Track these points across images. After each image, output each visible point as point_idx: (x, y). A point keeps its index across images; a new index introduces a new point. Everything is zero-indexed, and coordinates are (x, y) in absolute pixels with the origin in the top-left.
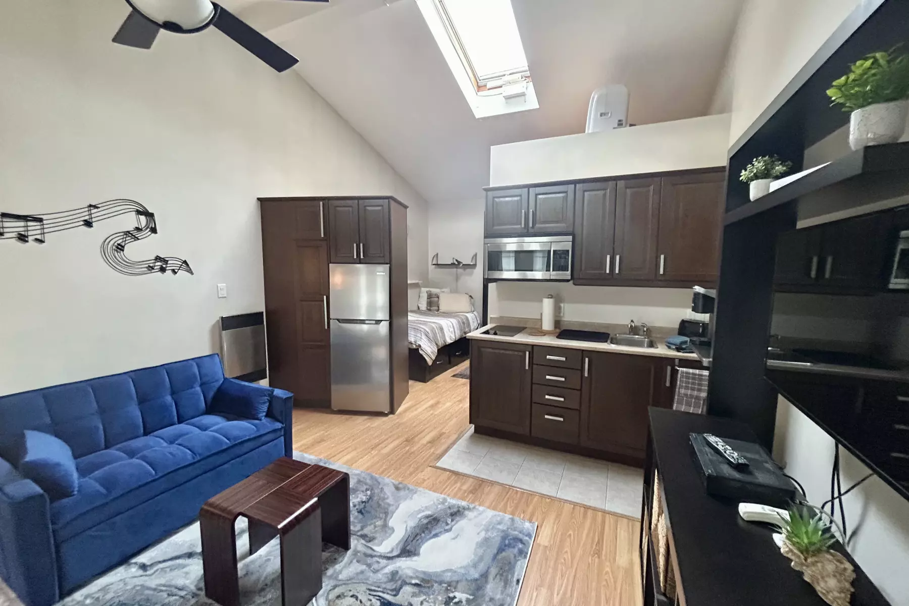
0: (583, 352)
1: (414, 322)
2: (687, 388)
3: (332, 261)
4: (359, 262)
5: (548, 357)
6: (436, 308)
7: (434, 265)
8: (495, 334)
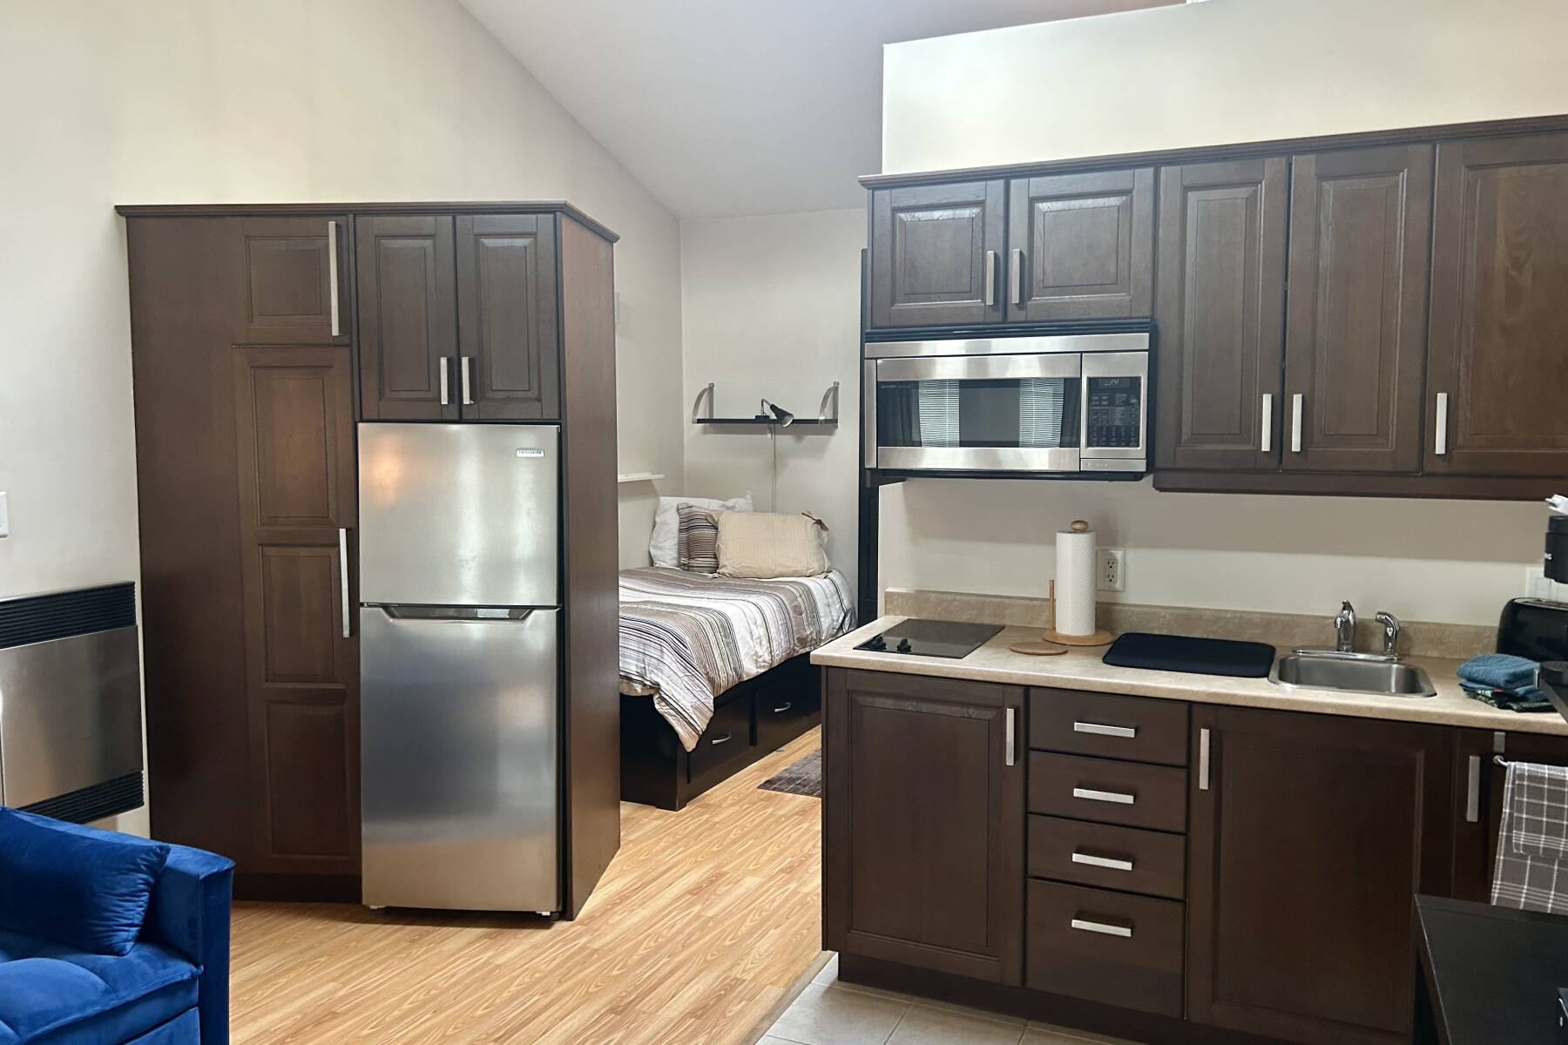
0: (1193, 711)
1: (635, 607)
2: (1534, 827)
3: (365, 417)
4: (456, 417)
5: (1078, 726)
6: (709, 561)
7: (699, 421)
8: (904, 649)
